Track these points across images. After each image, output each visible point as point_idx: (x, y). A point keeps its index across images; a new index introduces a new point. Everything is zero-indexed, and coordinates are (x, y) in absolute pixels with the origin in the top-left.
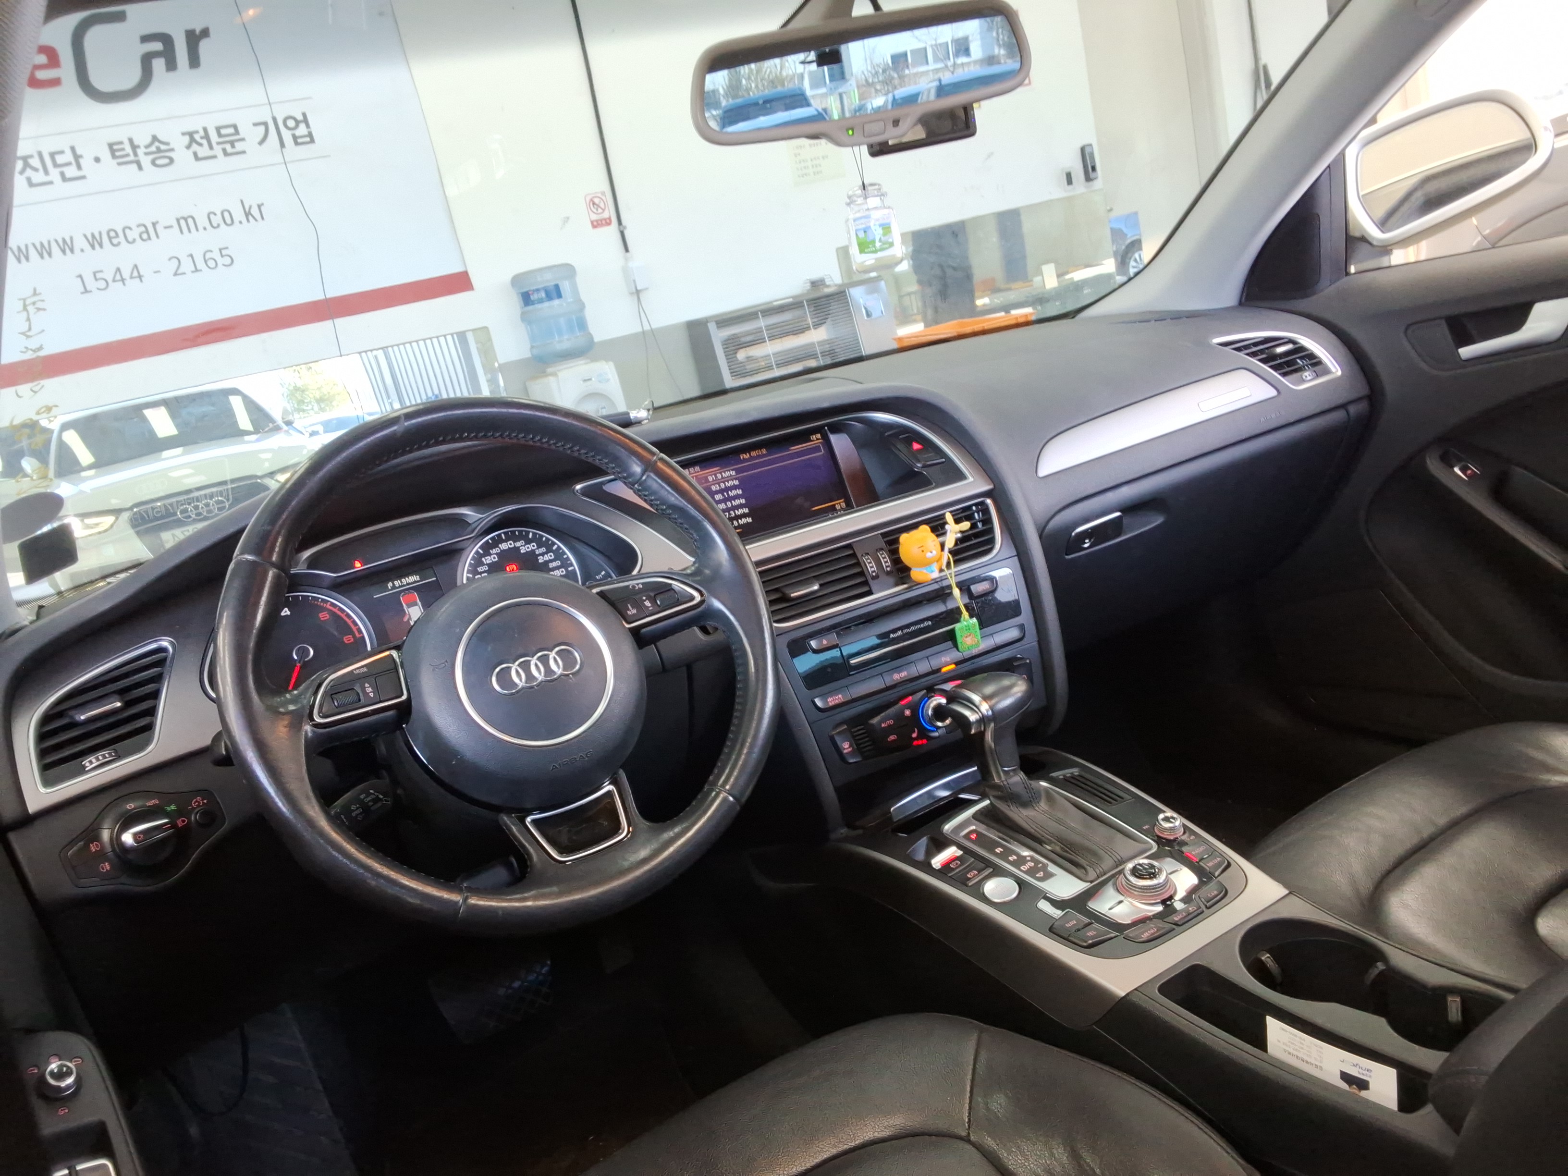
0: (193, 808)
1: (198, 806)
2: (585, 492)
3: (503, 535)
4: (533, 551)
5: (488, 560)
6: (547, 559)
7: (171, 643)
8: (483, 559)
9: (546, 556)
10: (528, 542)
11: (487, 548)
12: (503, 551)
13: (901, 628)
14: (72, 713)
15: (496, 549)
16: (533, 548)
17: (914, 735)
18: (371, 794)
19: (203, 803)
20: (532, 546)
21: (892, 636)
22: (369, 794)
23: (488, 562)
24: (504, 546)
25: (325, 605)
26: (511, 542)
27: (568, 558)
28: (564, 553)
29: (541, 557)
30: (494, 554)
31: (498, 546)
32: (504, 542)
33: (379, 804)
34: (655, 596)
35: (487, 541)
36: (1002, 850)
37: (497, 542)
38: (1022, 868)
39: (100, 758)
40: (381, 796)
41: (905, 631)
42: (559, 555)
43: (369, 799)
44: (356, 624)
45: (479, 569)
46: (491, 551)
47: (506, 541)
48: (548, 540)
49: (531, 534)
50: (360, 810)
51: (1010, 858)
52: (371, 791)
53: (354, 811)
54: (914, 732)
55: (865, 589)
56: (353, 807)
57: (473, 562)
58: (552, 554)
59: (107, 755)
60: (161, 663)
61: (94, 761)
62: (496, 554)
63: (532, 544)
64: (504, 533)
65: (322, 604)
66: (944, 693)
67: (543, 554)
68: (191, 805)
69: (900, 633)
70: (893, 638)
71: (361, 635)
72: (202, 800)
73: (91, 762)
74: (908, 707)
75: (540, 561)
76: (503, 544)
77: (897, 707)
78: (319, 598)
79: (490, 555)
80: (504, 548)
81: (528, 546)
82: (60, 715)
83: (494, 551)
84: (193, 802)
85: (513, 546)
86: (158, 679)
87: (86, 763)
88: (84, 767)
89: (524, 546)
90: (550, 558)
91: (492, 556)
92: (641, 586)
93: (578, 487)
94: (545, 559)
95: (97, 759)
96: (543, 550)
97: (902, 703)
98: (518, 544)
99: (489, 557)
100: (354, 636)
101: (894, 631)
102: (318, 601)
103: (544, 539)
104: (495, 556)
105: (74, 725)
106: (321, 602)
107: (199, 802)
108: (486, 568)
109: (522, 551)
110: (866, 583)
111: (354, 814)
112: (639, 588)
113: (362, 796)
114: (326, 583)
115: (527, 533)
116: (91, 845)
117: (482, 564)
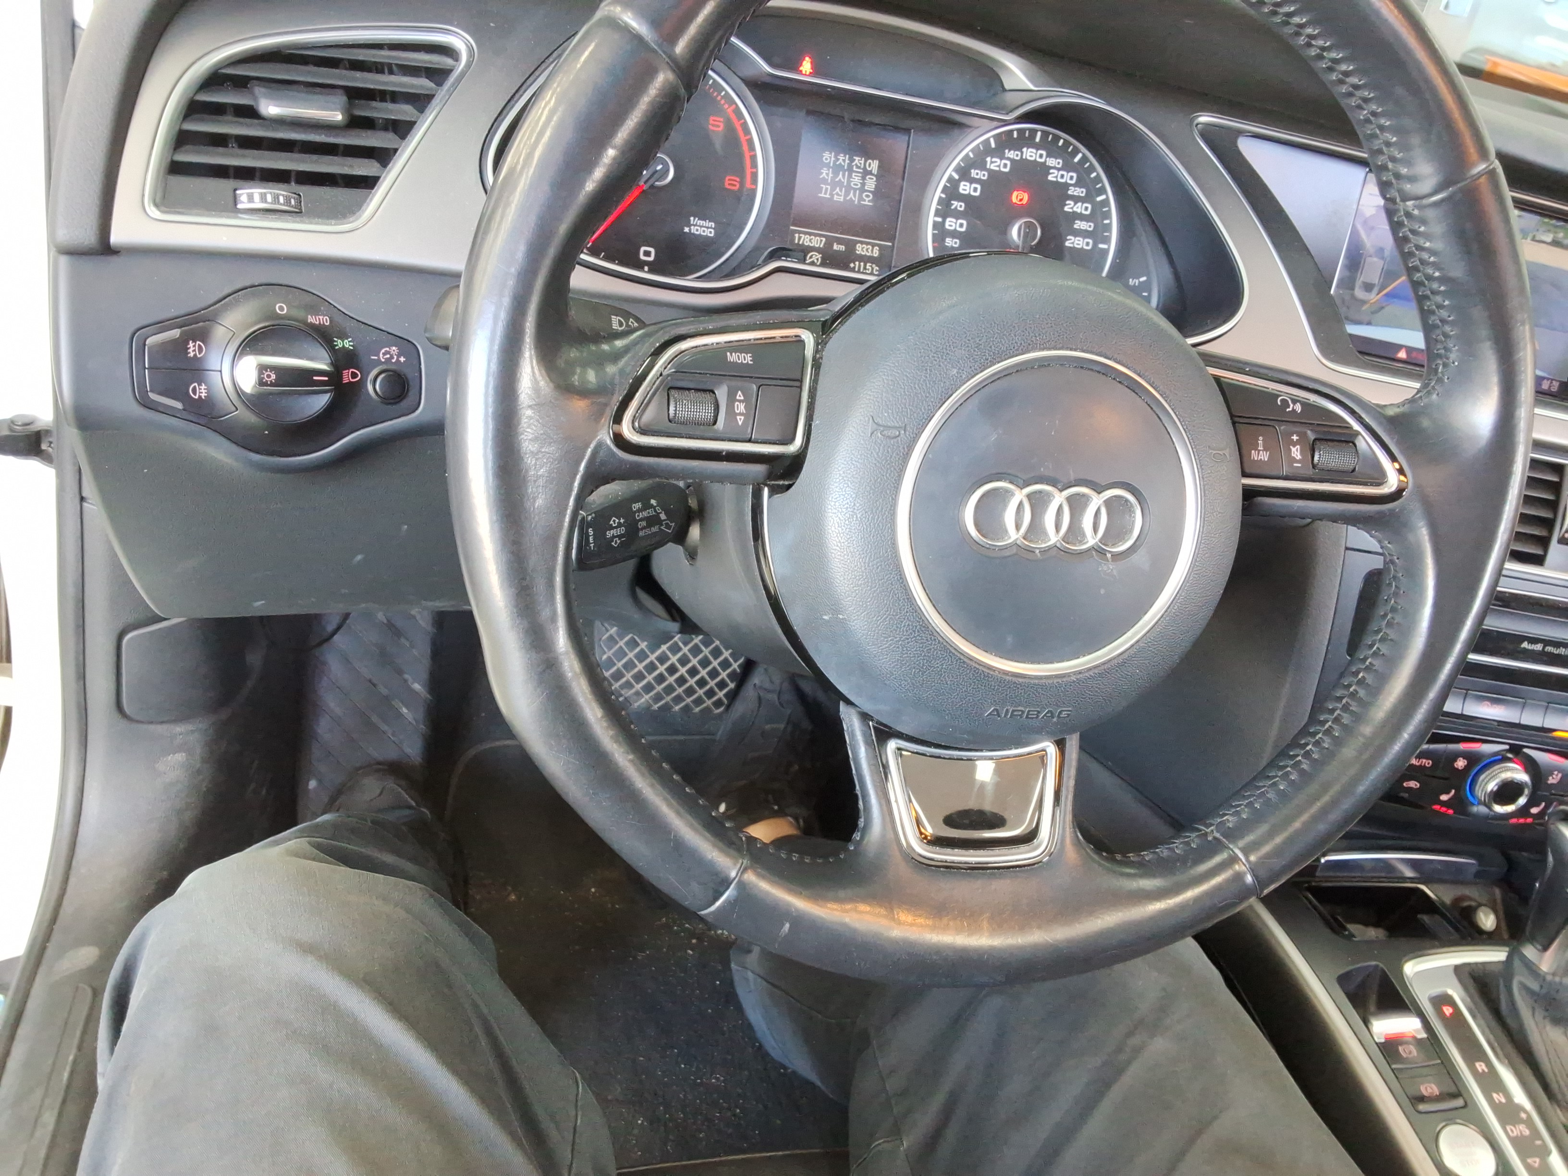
0: (379, 359)
1: (388, 361)
2: (1210, 135)
3: (1039, 134)
4: (1066, 186)
5: (995, 164)
6: (1079, 211)
7: (470, 49)
8: (988, 159)
9: (1079, 204)
10: (1068, 167)
11: (1006, 142)
12: (1024, 161)
13: (1546, 642)
14: (258, 90)
15: (1017, 152)
16: (1069, 182)
17: (1444, 798)
18: (652, 506)
19: (398, 360)
20: (1069, 178)
21: (1525, 645)
22: (647, 506)
23: (993, 167)
24: (1030, 154)
25: (726, 106)
26: (1044, 153)
27: (1108, 227)
28: (1108, 215)
29: (1072, 203)
30: (1008, 159)
31: (1020, 150)
32: (1033, 148)
33: (655, 529)
34: (1315, 440)
35: (1012, 131)
36: (1486, 1070)
37: (1025, 140)
38: (1508, 1128)
39: (269, 198)
40: (663, 516)
41: (1549, 649)
42: (1098, 214)
43: (645, 514)
44: (754, 165)
45: (974, 173)
46: (1007, 151)
47: (1037, 147)
48: (1098, 179)
49: (1080, 156)
50: (622, 530)
51: (1495, 1095)
52: (653, 502)
53: (611, 528)
54: (1448, 793)
55: (1537, 551)
56: (615, 521)
57: (971, 155)
58: (1089, 206)
59: (281, 199)
60: (438, 75)
61: (257, 198)
62: (1012, 161)
63: (1071, 174)
64: (1043, 132)
65: (723, 102)
66: (1531, 766)
67: (1076, 199)
68: (378, 355)
69: (1539, 647)
70: (1524, 648)
71: (753, 187)
72: (399, 356)
73: (251, 198)
74: (1466, 755)
75: (1066, 209)
76: (1030, 150)
77: (1452, 747)
78: (724, 89)
79: (1002, 158)
80: (1029, 158)
81: (1065, 173)
82: (242, 83)
83: (1011, 154)
84: (383, 351)
85: (1042, 160)
86: (421, 101)
87: (243, 194)
88: (235, 201)
89: (1059, 169)
90: (1084, 212)
91: (1004, 161)
92: (1298, 408)
93: (1205, 119)
94: (1075, 209)
95: (263, 198)
96: (1080, 192)
97: (1461, 746)
98: (1051, 162)
99: (998, 160)
100: (742, 184)
101: (1533, 640)
102: (719, 94)
103: (1093, 175)
104: (1008, 163)
105: (249, 113)
106: (722, 97)
107: (392, 357)
108: (983, 175)
109: (1050, 178)
110: (1544, 542)
111: (609, 534)
112: (1294, 410)
113: (637, 506)
114: (749, 72)
115: (1076, 151)
116: (191, 344)
117: (982, 166)
